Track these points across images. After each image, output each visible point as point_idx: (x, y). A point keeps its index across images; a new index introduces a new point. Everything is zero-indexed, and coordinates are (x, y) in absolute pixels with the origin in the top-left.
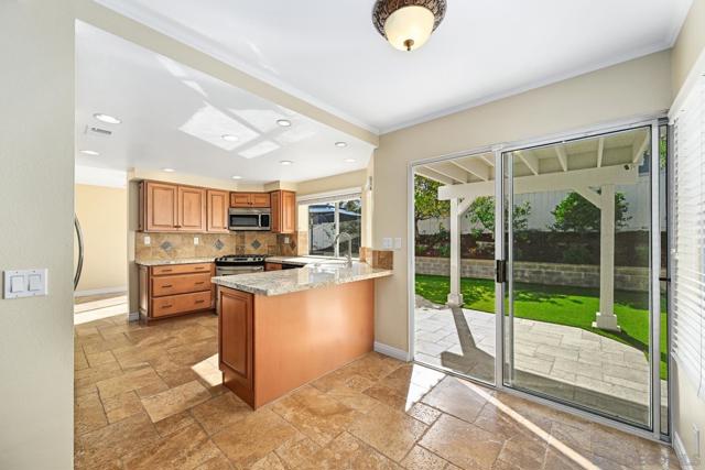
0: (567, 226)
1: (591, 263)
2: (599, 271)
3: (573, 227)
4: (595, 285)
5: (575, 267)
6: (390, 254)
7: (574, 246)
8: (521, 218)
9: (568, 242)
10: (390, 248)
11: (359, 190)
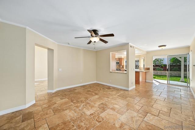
0: (173, 63)
1: (179, 71)
2: (181, 73)
3: (174, 63)
4: (180, 76)
5: (175, 72)
6: (149, 68)
7: (175, 68)
8: (162, 62)
9: (173, 67)
10: (149, 67)
11: (139, 58)
